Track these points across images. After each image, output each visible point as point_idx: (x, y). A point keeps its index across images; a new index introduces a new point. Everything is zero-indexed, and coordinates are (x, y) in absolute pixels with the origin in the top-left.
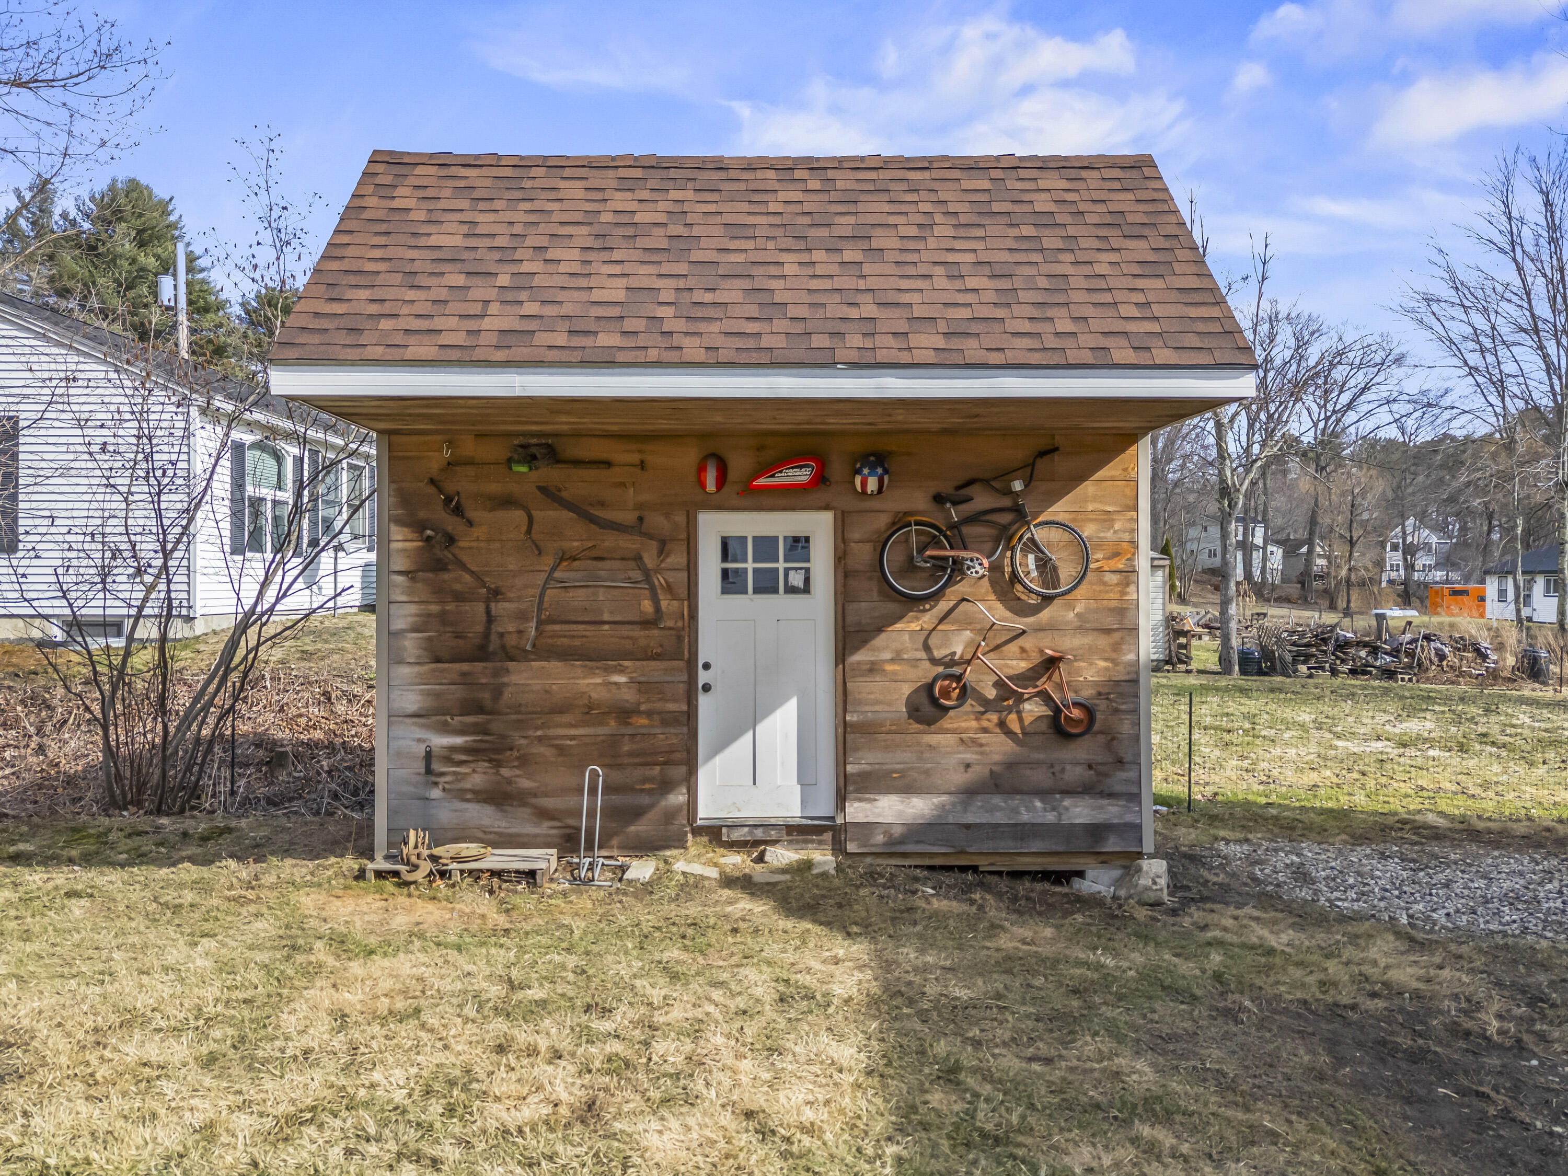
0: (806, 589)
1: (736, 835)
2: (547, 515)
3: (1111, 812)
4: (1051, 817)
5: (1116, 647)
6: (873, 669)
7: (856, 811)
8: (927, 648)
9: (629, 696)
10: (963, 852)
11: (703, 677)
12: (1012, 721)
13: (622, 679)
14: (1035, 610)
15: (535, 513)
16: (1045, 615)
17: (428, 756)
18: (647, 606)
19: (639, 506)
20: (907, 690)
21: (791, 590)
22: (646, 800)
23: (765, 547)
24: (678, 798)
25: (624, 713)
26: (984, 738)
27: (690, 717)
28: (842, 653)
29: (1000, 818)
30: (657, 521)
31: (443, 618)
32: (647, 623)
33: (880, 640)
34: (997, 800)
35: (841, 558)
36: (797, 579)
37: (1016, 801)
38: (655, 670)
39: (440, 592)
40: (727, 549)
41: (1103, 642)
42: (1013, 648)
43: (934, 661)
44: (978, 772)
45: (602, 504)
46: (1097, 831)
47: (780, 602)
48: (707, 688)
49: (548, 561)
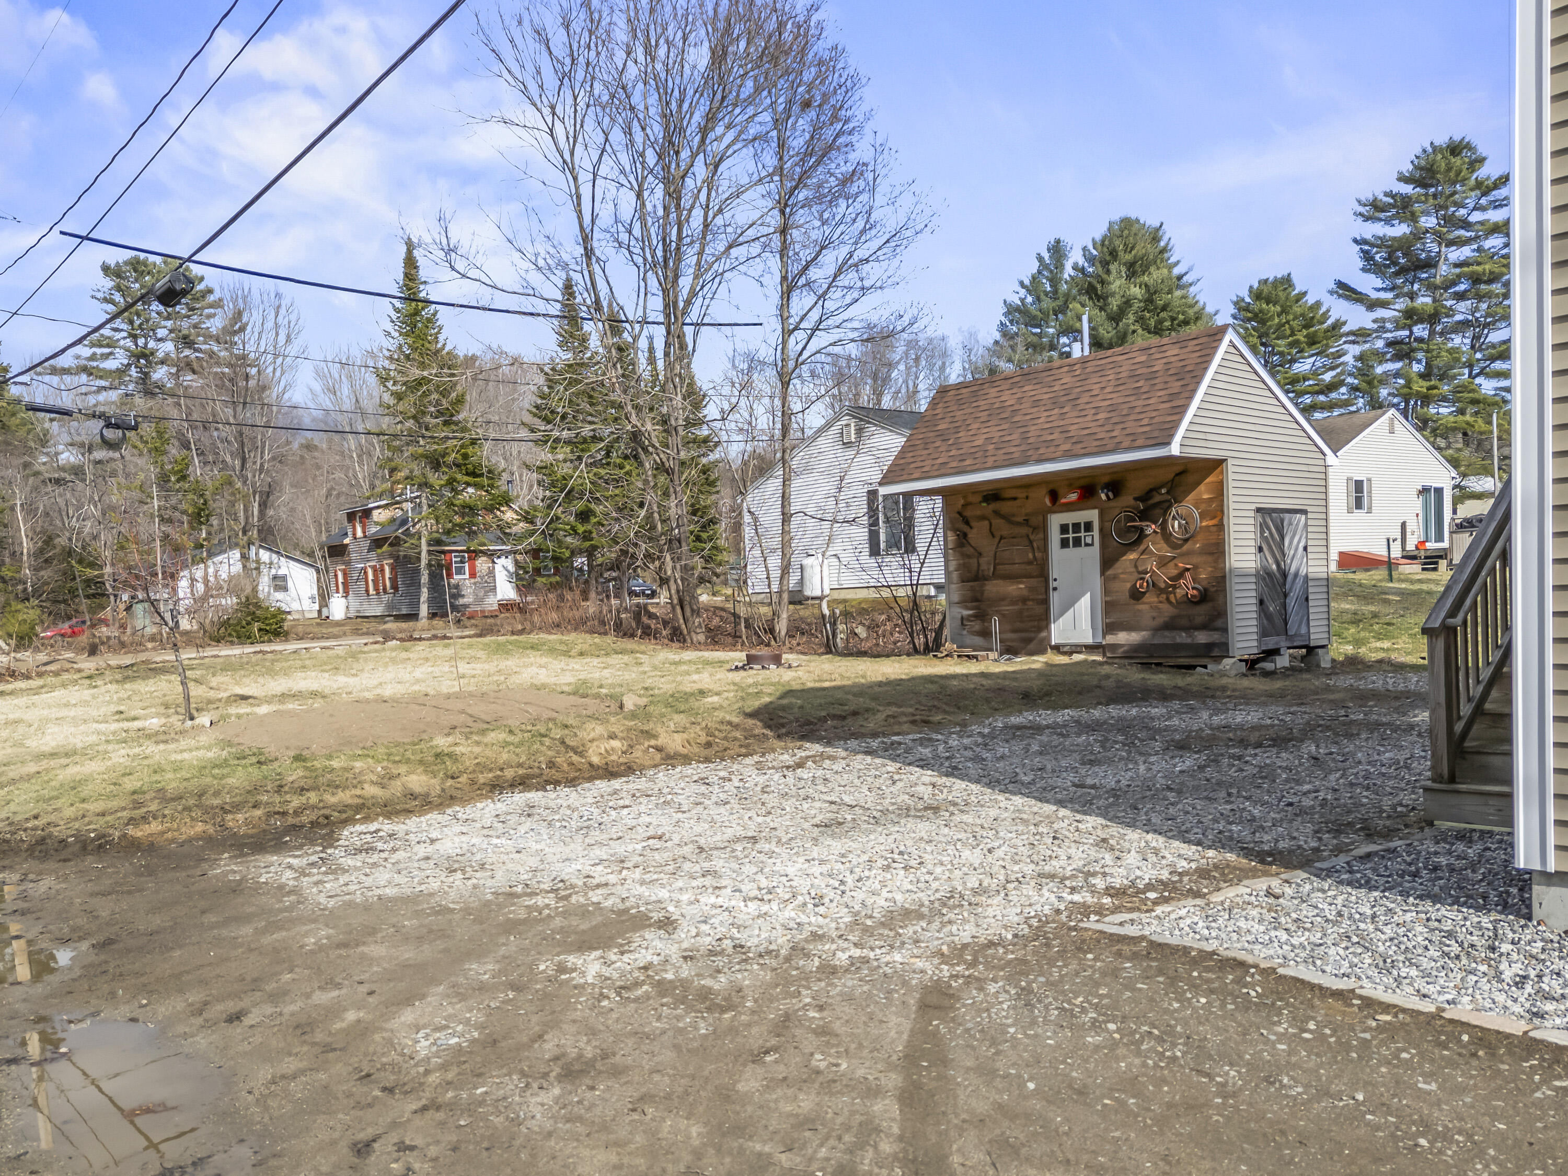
0: (1092, 545)
1: (1066, 649)
2: (997, 522)
3: (1215, 637)
4: (1189, 641)
5: (1216, 561)
6: (1115, 577)
7: (1110, 639)
8: (1136, 567)
9: (1025, 593)
10: (1151, 657)
11: (1052, 584)
12: (1172, 598)
13: (1022, 586)
14: (1181, 546)
15: (993, 522)
16: (1185, 548)
17: (962, 618)
18: (1031, 556)
19: (1026, 515)
20: (1128, 585)
21: (1087, 545)
22: (1032, 635)
23: (1077, 527)
24: (1044, 634)
25: (1024, 600)
26: (1160, 605)
27: (1046, 602)
28: (1103, 573)
29: (1167, 641)
30: (1034, 521)
31: (964, 565)
32: (1030, 563)
33: (1118, 565)
34: (1166, 633)
35: (1101, 530)
36: (1089, 540)
37: (1174, 633)
38: (1034, 582)
39: (964, 555)
40: (1064, 529)
41: (1210, 559)
42: (1172, 564)
43: (1139, 573)
44: (1160, 621)
45: (1014, 515)
46: (1210, 646)
47: (1082, 550)
48: (1055, 589)
49: (997, 540)
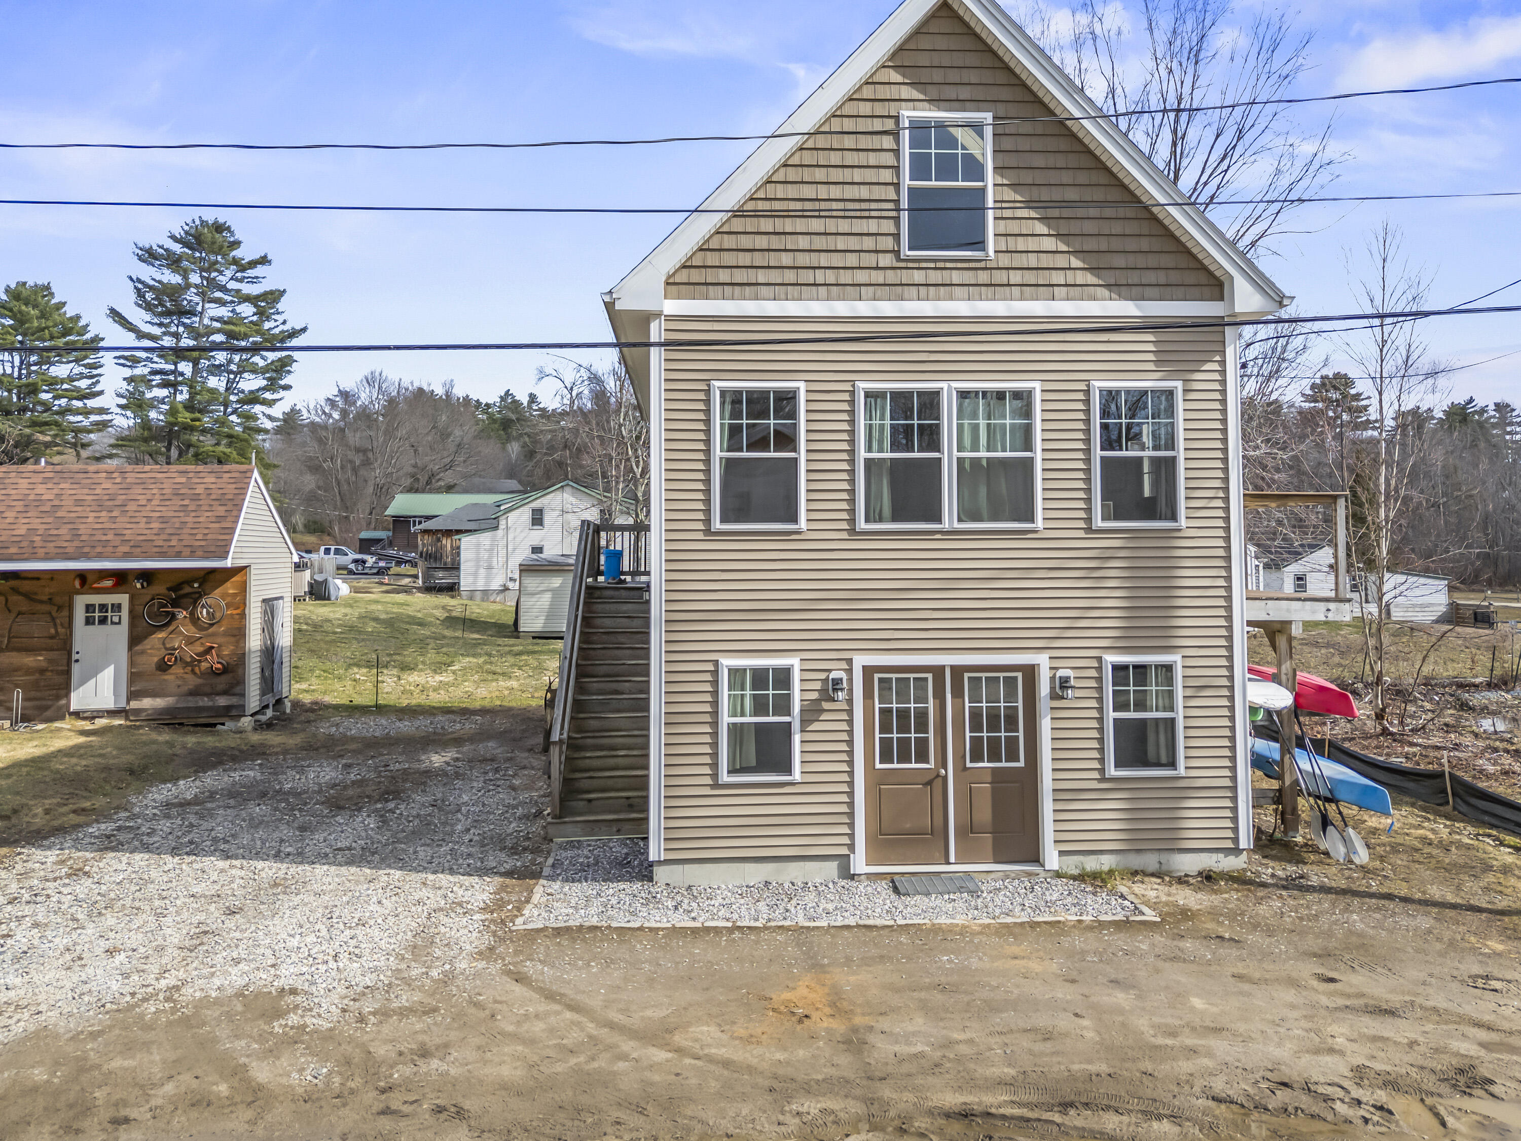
0: (119, 623)
1: (86, 715)
2: (14, 598)
3: (233, 701)
4: (210, 704)
5: (237, 642)
6: (143, 652)
7: (134, 704)
8: (164, 644)
9: (44, 664)
10: (175, 718)
11: (75, 657)
12: (197, 670)
13: (41, 658)
14: (207, 629)
15: (10, 598)
16: (211, 630)
18: (53, 631)
19: (50, 594)
20: (156, 659)
21: (113, 623)
22: (49, 703)
23: (103, 607)
24: (63, 702)
25: (42, 671)
26: (186, 676)
27: (68, 673)
28: (130, 648)
29: (191, 705)
30: (58, 600)
32: (52, 637)
33: (146, 642)
34: (190, 698)
35: (131, 612)
36: (116, 619)
37: (198, 698)
38: (54, 655)
40: (89, 608)
41: (233, 639)
42: (198, 643)
43: (166, 649)
44: (185, 689)
45: (36, 594)
46: (228, 708)
47: (108, 628)
48: (77, 661)
49: (14, 615)
